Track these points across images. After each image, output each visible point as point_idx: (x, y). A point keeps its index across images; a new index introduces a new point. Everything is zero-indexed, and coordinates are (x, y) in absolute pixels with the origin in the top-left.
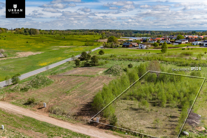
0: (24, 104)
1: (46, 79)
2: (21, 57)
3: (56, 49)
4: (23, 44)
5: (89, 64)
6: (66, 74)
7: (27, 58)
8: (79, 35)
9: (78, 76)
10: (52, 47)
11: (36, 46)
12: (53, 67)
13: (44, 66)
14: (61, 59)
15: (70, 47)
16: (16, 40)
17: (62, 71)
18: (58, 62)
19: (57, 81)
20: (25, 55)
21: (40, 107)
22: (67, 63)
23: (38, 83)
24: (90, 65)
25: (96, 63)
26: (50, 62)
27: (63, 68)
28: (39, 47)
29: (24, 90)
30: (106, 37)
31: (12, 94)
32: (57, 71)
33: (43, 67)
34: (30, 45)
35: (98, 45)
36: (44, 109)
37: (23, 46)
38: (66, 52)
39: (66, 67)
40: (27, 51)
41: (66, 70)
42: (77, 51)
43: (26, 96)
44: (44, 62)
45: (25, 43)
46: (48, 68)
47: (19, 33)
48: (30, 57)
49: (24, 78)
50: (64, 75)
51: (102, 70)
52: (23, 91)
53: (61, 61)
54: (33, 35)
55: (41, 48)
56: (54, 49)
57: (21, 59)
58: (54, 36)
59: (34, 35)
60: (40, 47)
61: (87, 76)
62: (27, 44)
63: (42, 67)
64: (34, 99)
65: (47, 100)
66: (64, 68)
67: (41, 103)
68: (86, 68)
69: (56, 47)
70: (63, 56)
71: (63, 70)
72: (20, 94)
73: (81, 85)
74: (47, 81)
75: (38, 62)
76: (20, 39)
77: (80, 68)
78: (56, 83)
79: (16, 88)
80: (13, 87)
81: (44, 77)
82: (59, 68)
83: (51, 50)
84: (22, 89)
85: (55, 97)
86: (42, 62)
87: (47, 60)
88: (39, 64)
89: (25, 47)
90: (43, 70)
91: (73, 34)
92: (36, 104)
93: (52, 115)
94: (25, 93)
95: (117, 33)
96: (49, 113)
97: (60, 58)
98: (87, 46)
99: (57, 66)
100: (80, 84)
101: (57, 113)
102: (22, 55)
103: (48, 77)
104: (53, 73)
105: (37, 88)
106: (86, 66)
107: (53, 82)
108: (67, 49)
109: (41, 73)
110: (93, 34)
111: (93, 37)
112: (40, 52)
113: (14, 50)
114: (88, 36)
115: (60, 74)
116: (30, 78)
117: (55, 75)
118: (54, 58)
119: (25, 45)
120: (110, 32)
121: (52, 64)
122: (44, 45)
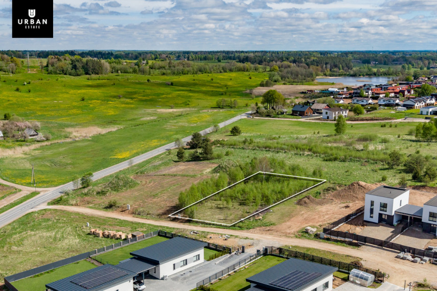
0: (105, 208)
1: (130, 180)
2: (77, 139)
3: (148, 118)
4: (75, 104)
5: (198, 157)
6: (158, 174)
7: (89, 141)
8: (211, 73)
9: (175, 176)
10: (140, 112)
11: (105, 111)
12: (141, 161)
13: (124, 159)
14: (156, 144)
15: (182, 112)
16: (56, 93)
17: (154, 168)
18: (151, 150)
19: (144, 182)
20: (85, 135)
21: (124, 210)
22: (165, 153)
23: (118, 185)
24: (202, 159)
25: (209, 156)
26: (135, 151)
27: (155, 164)
28: (111, 112)
29: (102, 193)
30: (280, 79)
31: (87, 198)
32: (146, 169)
33: (124, 161)
34: (91, 106)
35: (247, 105)
36: (127, 211)
37: (74, 111)
38: (170, 125)
39: (160, 162)
40: (86, 123)
41: (161, 166)
42: (194, 123)
43: (106, 200)
44: (125, 151)
45: (77, 102)
46: (132, 163)
47: (58, 72)
48: (96, 139)
49: (96, 179)
50: (156, 174)
51: (211, 167)
52: (100, 194)
53: (156, 148)
54: (94, 76)
55: (117, 115)
56: (145, 119)
57: (78, 144)
58: (147, 77)
59: (97, 76)
60: (113, 113)
61: (187, 176)
62: (84, 103)
63: (121, 162)
64: (116, 202)
65: (131, 203)
66: (157, 163)
67: (124, 206)
68: (194, 163)
69: (150, 110)
70: (163, 138)
71: (156, 167)
72: (96, 198)
73: (175, 187)
74: (130, 182)
75: (112, 151)
76: (64, 91)
77: (183, 164)
78: (143, 185)
79: (91, 192)
80: (86, 190)
81: (127, 178)
82: (150, 162)
83: (138, 123)
84: (98, 193)
85: (141, 200)
86: (120, 152)
87: (129, 147)
88: (114, 156)
89: (80, 114)
90: (124, 166)
91: (196, 70)
92: (119, 207)
93: (137, 216)
94: (103, 197)
95: (311, 67)
96: (134, 215)
97: (155, 142)
98: (221, 110)
99: (147, 159)
100: (174, 185)
101: (142, 214)
102: (79, 135)
103: (132, 177)
104: (140, 171)
105: (118, 191)
106: (194, 160)
107: (138, 184)
108: (174, 119)
109: (120, 171)
110: (247, 71)
111: (247, 78)
112: (116, 126)
113: (59, 121)
114: (233, 75)
115: (151, 173)
116: (104, 179)
117: (143, 175)
118: (143, 143)
119: (78, 107)
120: (292, 64)
121: (139, 155)
122: (123, 105)
